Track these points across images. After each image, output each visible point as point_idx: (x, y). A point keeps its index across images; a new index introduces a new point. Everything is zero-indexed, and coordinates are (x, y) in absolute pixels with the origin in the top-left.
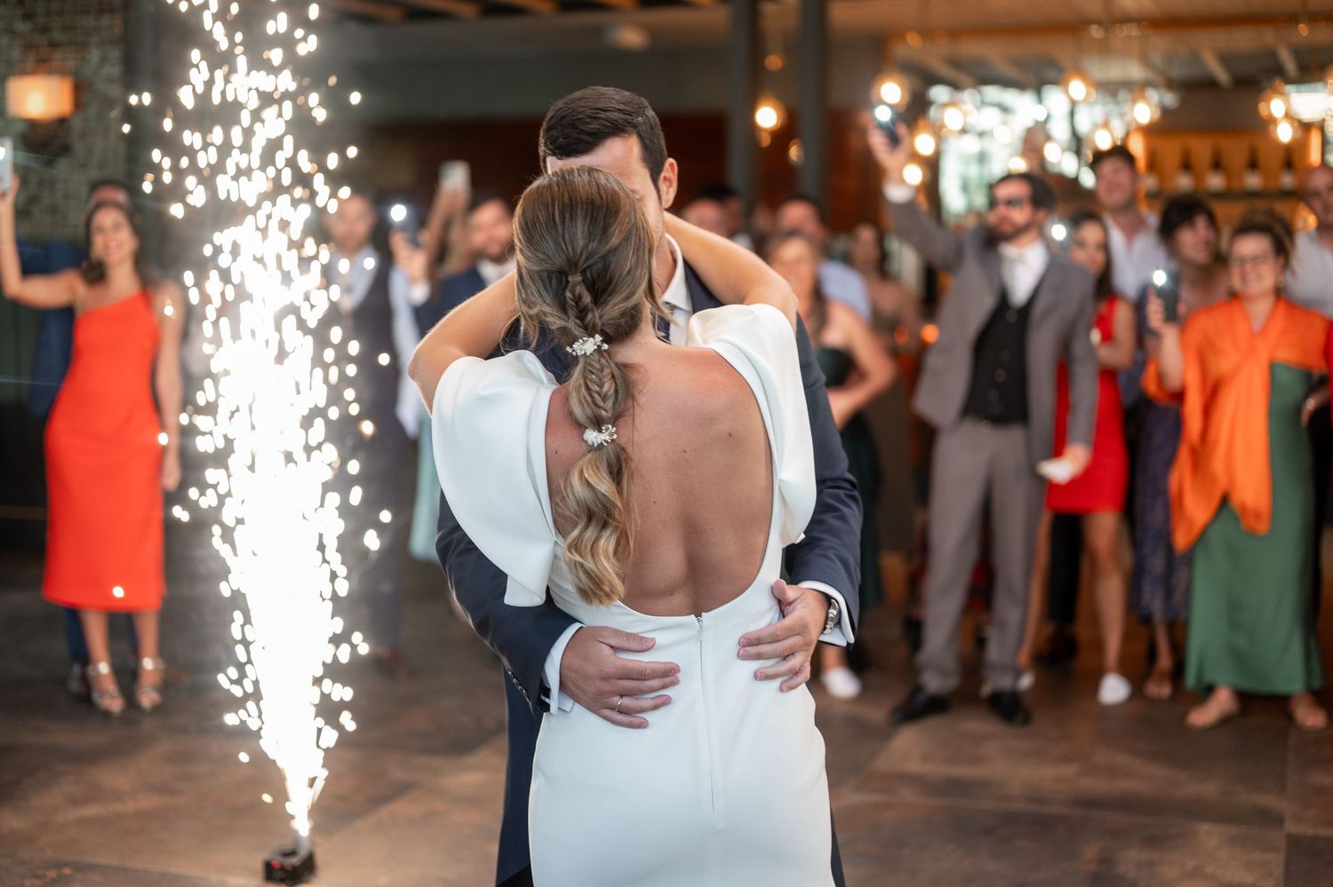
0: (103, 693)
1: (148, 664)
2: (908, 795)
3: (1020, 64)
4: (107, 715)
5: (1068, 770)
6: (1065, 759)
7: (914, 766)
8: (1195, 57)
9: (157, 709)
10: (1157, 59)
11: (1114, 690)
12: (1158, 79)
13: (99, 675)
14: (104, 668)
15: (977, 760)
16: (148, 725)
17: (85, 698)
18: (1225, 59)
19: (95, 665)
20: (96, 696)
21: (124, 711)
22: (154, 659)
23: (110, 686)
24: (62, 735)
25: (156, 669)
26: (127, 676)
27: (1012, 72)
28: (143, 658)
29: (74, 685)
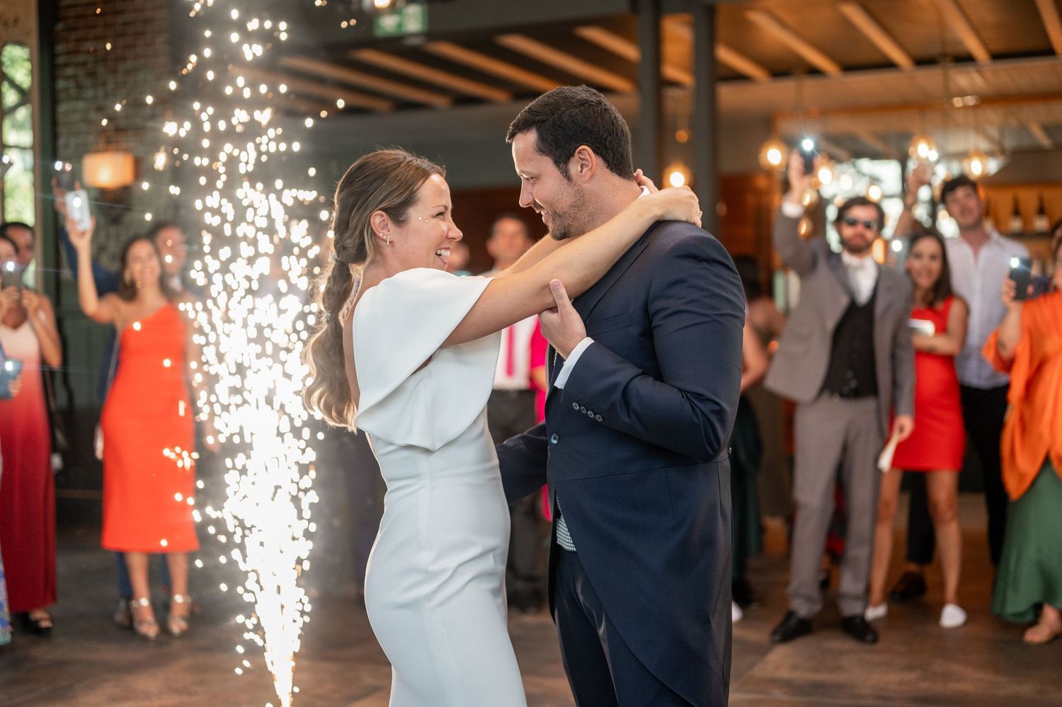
0: (141, 622)
1: (179, 598)
2: (778, 694)
3: (883, 137)
4: (145, 638)
5: (911, 676)
6: (910, 668)
7: (784, 674)
8: (1023, 128)
9: (185, 635)
10: (994, 132)
11: (952, 616)
12: (995, 148)
13: (140, 607)
14: (144, 602)
15: (839, 668)
16: (177, 645)
17: (129, 628)
18: (1047, 129)
19: (138, 600)
20: (136, 625)
21: (158, 636)
22: (183, 595)
23: (149, 617)
24: (110, 653)
25: (184, 603)
26: (162, 608)
27: (878, 146)
28: (174, 595)
29: (119, 617)
